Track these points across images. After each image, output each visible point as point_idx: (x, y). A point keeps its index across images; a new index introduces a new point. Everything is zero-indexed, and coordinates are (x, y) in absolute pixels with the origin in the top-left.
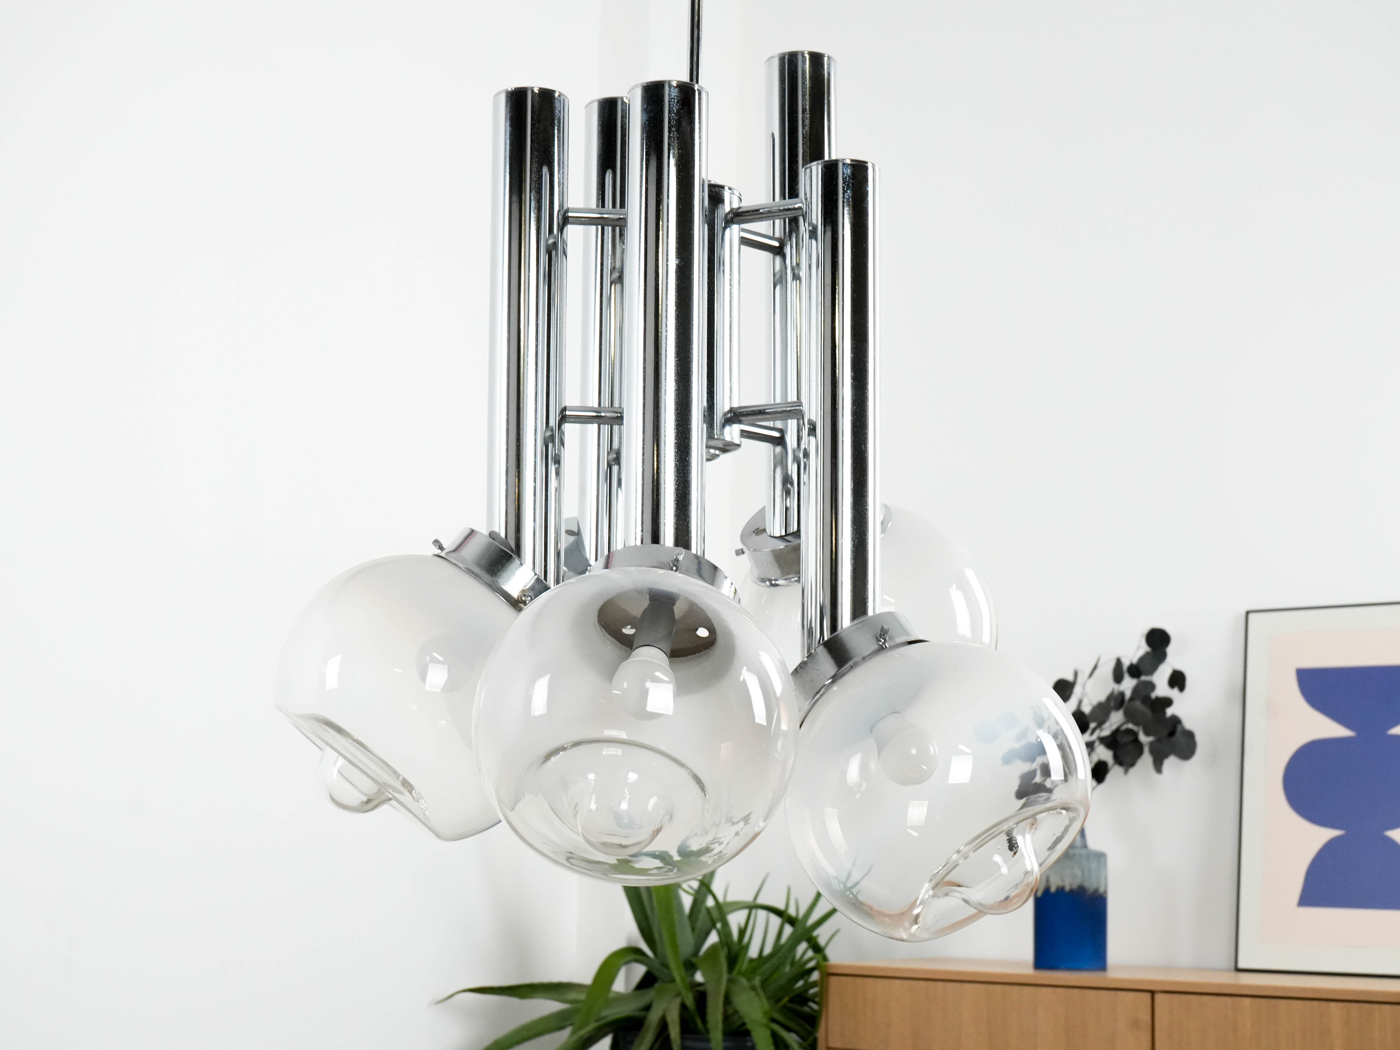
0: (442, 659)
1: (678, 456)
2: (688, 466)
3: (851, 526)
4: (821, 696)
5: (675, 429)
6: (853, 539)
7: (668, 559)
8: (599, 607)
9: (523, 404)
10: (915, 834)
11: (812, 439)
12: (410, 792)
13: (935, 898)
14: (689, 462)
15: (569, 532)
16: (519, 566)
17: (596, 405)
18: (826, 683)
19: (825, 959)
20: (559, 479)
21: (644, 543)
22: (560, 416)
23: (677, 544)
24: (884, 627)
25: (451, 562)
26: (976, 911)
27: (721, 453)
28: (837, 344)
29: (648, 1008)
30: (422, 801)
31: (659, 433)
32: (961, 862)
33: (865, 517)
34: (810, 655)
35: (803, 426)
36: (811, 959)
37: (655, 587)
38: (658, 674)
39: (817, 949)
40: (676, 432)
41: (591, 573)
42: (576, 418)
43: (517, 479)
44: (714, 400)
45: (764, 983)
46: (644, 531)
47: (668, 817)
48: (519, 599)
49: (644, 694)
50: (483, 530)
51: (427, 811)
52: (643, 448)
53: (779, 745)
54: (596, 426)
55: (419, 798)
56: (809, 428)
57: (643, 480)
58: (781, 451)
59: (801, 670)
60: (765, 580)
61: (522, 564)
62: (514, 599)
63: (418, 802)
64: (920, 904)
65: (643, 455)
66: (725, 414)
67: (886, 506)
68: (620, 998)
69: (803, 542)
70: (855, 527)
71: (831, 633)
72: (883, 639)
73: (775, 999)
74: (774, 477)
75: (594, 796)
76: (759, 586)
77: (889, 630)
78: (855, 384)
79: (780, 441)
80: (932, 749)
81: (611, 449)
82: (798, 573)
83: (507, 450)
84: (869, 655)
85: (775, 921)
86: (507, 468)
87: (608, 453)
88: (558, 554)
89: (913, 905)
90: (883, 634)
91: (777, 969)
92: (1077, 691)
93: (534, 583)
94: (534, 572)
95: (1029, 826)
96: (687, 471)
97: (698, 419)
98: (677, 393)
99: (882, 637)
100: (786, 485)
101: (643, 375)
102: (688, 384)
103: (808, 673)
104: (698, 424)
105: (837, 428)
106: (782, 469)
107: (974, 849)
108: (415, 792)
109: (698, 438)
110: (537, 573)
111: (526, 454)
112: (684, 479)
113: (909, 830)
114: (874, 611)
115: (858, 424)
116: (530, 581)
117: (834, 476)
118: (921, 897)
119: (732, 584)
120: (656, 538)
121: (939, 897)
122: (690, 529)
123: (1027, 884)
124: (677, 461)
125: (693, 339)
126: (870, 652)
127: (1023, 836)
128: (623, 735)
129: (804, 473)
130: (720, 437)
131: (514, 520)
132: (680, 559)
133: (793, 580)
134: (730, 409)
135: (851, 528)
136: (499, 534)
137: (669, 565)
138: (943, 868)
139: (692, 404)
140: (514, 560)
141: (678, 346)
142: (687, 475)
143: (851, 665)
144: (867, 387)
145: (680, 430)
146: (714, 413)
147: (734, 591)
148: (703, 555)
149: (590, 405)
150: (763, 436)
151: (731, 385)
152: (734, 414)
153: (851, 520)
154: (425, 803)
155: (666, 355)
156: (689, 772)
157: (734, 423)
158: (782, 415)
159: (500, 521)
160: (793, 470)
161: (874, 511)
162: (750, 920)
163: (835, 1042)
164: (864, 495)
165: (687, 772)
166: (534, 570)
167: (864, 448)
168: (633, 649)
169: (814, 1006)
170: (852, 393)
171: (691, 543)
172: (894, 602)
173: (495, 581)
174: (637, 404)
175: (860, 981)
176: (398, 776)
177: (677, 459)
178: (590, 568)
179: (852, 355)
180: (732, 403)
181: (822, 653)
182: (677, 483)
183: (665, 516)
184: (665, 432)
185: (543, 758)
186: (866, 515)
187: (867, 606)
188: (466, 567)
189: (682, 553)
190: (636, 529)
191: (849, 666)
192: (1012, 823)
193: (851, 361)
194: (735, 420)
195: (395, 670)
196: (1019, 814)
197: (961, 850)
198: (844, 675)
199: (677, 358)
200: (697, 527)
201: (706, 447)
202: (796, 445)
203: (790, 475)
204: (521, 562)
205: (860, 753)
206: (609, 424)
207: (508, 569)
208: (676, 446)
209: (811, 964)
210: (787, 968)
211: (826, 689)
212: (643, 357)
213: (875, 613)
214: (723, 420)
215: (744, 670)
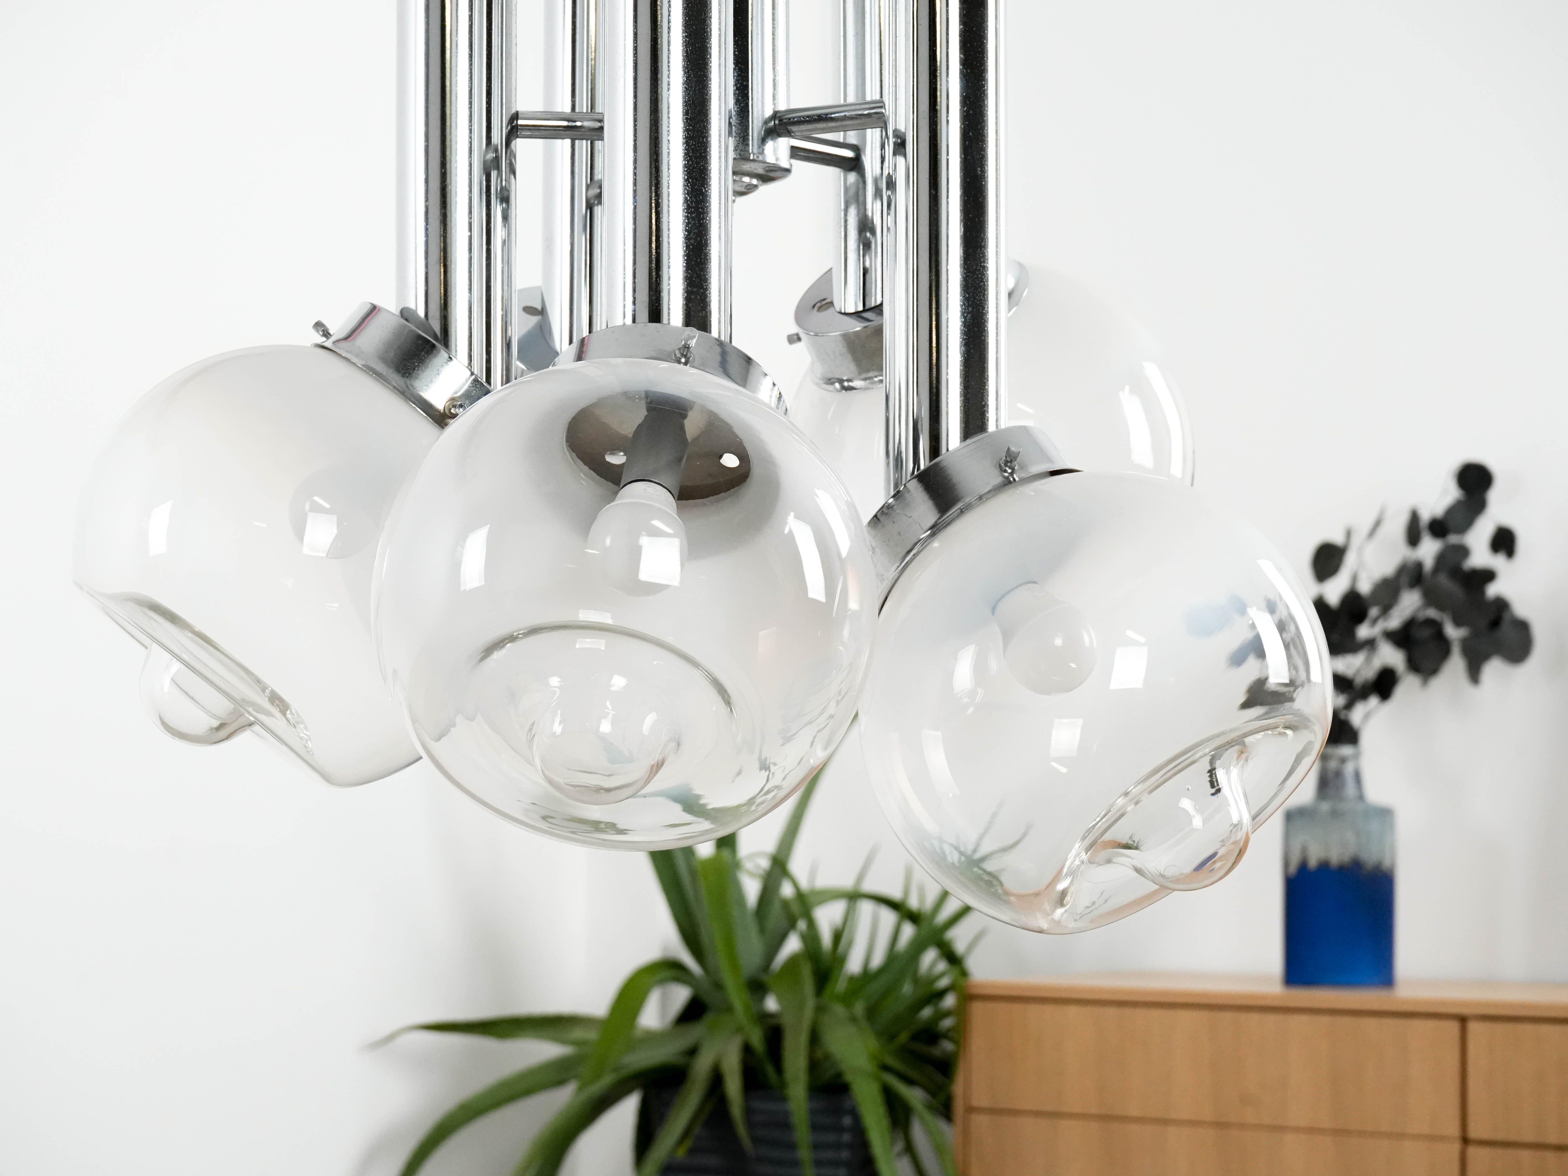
0: (327, 506)
1: (687, 186)
2: (704, 202)
4: (915, 556)
5: (684, 144)
7: (674, 345)
8: (571, 422)
9: (451, 110)
10: (1063, 770)
11: (900, 160)
12: (284, 713)
13: (1095, 865)
14: (707, 196)
15: (529, 310)
16: (446, 361)
17: (567, 109)
18: (922, 537)
19: (964, 973)
20: (509, 226)
21: (637, 321)
22: (509, 128)
23: (689, 321)
24: (1010, 448)
25: (340, 355)
26: (1157, 887)
27: (761, 183)
29: (692, 1052)
30: (302, 726)
31: (658, 150)
32: (1130, 808)
33: (983, 279)
34: (897, 495)
35: (887, 141)
36: (942, 975)
37: (652, 390)
38: (656, 523)
39: (953, 959)
40: (686, 149)
41: (554, 368)
42: (533, 129)
44: (748, 99)
45: (871, 1013)
47: (673, 745)
48: (447, 411)
49: (635, 553)
50: (391, 305)
51: (309, 742)
52: (635, 174)
53: (846, 633)
54: (568, 142)
55: (298, 723)
56: (895, 143)
57: (635, 223)
58: (857, 180)
59: (885, 517)
60: (832, 381)
61: (451, 358)
62: (438, 411)
63: (295, 727)
64: (1067, 875)
65: (635, 184)
66: (766, 122)
67: (1020, 265)
68: (651, 1037)
69: (886, 322)
70: (967, 295)
71: (931, 460)
72: (1010, 468)
73: (887, 1035)
74: (846, 221)
75: (559, 712)
76: (824, 391)
77: (1018, 453)
78: (967, 71)
79: (853, 164)
80: (1086, 639)
81: (591, 179)
82: (880, 369)
83: (427, 181)
84: (989, 492)
85: (888, 917)
86: (427, 208)
87: (588, 187)
88: (508, 344)
89: (1057, 878)
90: (1009, 460)
91: (891, 989)
92: (1350, 561)
93: (469, 386)
94: (470, 370)
95: (1236, 755)
96: (703, 209)
98: (685, 88)
99: (1009, 464)
100: (863, 234)
101: (634, 60)
102: (704, 72)
103: (894, 522)
106: (858, 209)
107: (1150, 789)
108: (291, 711)
109: (720, 157)
110: (475, 373)
112: (699, 221)
113: (1054, 764)
114: (997, 426)
116: (464, 385)
118: (1068, 864)
119: (774, 385)
120: (655, 314)
121: (1100, 865)
122: (708, 300)
123: (1234, 843)
124: (688, 194)
126: (990, 488)
127: (1228, 771)
128: (606, 619)
129: (888, 214)
130: (758, 157)
131: (439, 289)
132: (691, 345)
133: (876, 379)
134: (773, 114)
135: (961, 296)
136: (415, 312)
137: (675, 355)
138: (1102, 819)
139: (710, 105)
140: (439, 352)
141: (688, 13)
142: (703, 215)
143: (960, 508)
144: (985, 76)
145: (691, 146)
146: (748, 119)
147: (778, 396)
148: (729, 341)
149: (559, 109)
150: (828, 157)
151: (775, 76)
152: (779, 121)
153: (961, 285)
154: (306, 728)
155: (669, 28)
156: (706, 675)
157: (780, 135)
158: (855, 122)
159: (416, 292)
160: (874, 208)
161: (997, 270)
162: (849, 916)
163: (980, 1099)
164: (981, 245)
165: (703, 676)
166: (469, 367)
167: (980, 171)
168: (621, 486)
169: (947, 1046)
170: (961, 86)
171: (710, 321)
172: (1031, 411)
173: (409, 385)
174: (625, 105)
175: (1017, 1007)
176: (264, 689)
177: (688, 190)
178: (556, 359)
179: (962, 27)
180: (777, 105)
181: (916, 491)
182: (687, 228)
183: (669, 280)
184: (668, 149)
185: (481, 653)
186: (984, 277)
187: (987, 418)
188: (364, 363)
189: (695, 337)
190: (624, 300)
191: (958, 509)
192: (1208, 750)
193: (960, 36)
194: (781, 131)
195: (256, 523)
196: (1218, 736)
197: (1130, 791)
198: (949, 524)
199: (686, 32)
200: (720, 296)
201: (735, 173)
202: (878, 171)
203: (870, 218)
204: (449, 354)
205: (974, 645)
206: (587, 140)
207: (430, 366)
208: (686, 171)
209: (944, 982)
210: (907, 988)
211: (922, 545)
212: (634, 31)
213: (999, 428)
214: (762, 131)
215: (791, 517)
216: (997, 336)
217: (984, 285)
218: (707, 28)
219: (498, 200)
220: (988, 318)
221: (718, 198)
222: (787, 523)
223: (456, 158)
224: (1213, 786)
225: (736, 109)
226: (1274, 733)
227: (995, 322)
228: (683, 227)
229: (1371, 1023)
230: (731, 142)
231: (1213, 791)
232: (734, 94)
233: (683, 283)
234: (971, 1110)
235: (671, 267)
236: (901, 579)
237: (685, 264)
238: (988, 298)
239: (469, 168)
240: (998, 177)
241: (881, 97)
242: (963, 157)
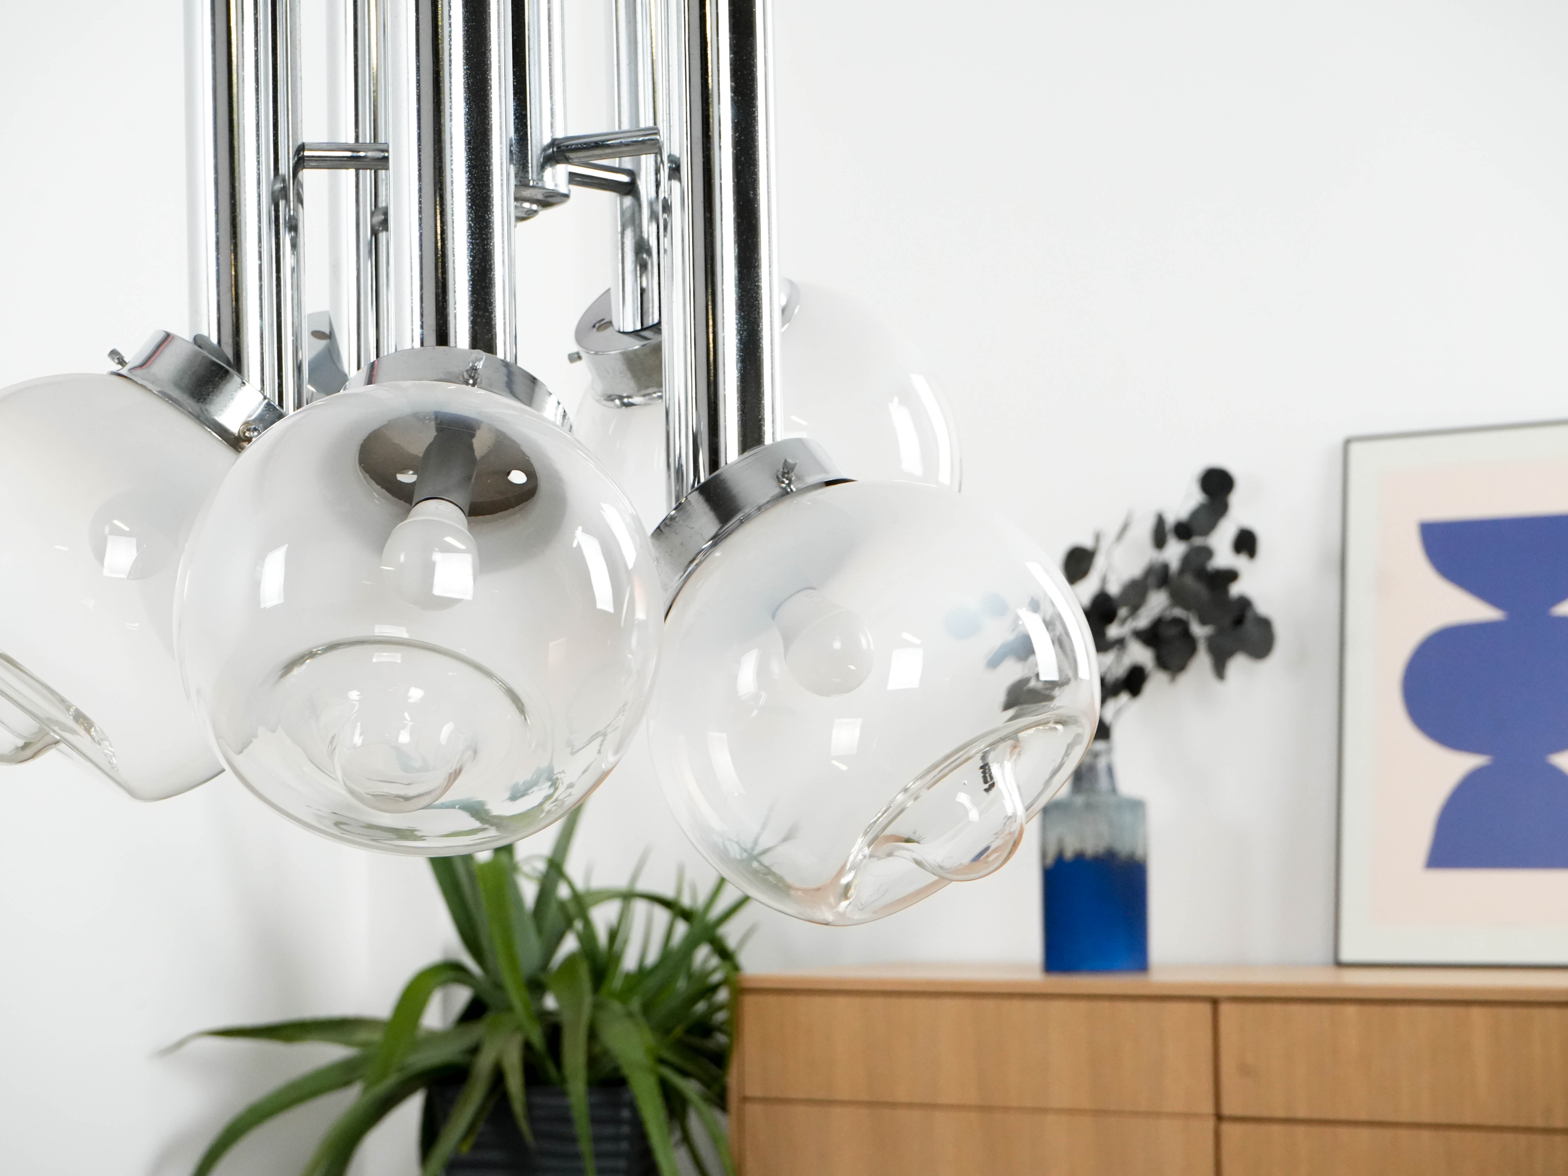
0: (127, 529)
1: (471, 213)
2: (487, 229)
3: (736, 311)
4: (697, 565)
5: (467, 172)
6: (740, 332)
7: (462, 367)
8: (361, 442)
9: (239, 142)
10: (844, 768)
11: (675, 184)
12: (88, 730)
13: (875, 859)
14: (490, 222)
15: (318, 334)
16: (239, 386)
17: (352, 140)
18: (704, 547)
19: (736, 968)
20: (297, 254)
21: (424, 345)
22: (296, 159)
23: (475, 343)
24: (787, 460)
25: (136, 382)
26: (936, 878)
27: (540, 208)
28: (709, 40)
29: (474, 1050)
30: (106, 743)
31: (442, 179)
32: (909, 804)
34: (679, 507)
35: (662, 166)
36: (714, 970)
37: (442, 411)
38: (449, 540)
39: (724, 954)
40: (469, 178)
41: (347, 392)
42: (320, 160)
43: (232, 255)
44: (527, 128)
45: (647, 1009)
46: (424, 327)
47: (470, 753)
48: (241, 435)
49: (429, 569)
50: (184, 333)
52: (420, 202)
53: (634, 641)
54: (352, 172)
55: (102, 740)
56: (670, 168)
57: (421, 250)
58: (633, 204)
59: (667, 528)
60: (613, 397)
61: (244, 383)
62: (233, 435)
63: (100, 744)
64: (851, 869)
65: (420, 212)
66: (545, 149)
67: (791, 283)
68: (434, 1037)
69: (664, 340)
70: (742, 314)
71: (709, 474)
72: (787, 479)
73: (663, 1029)
74: (623, 244)
75: (359, 724)
76: (605, 407)
77: (795, 465)
78: (738, 99)
79: (629, 188)
80: (864, 641)
81: (376, 206)
82: (659, 385)
83: (217, 211)
84: (768, 502)
85: (662, 916)
86: (217, 238)
87: (372, 214)
88: (299, 368)
89: (841, 872)
90: (786, 472)
91: (666, 984)
92: (1099, 564)
93: (263, 411)
94: (263, 394)
95: (1009, 750)
96: (486, 235)
97: (501, 156)
98: (468, 118)
99: (786, 476)
100: (640, 256)
101: (417, 92)
102: (485, 103)
103: (676, 533)
104: (501, 164)
105: (712, 167)
106: (634, 231)
107: (928, 785)
108: (95, 729)
109: (502, 185)
110: (268, 396)
111: (245, 217)
112: (483, 247)
113: (835, 762)
114: (773, 438)
115: (743, 159)
116: (257, 408)
117: (709, 237)
118: (851, 858)
119: (559, 403)
120: (443, 338)
121: (879, 858)
122: (493, 322)
123: (1010, 833)
124: (472, 221)
125: (490, 36)
126: (768, 499)
127: (1001, 765)
128: (402, 633)
129: (665, 236)
130: (537, 183)
131: (231, 316)
132: (478, 367)
133: (655, 395)
134: (551, 142)
135: (736, 314)
136: (208, 338)
137: (463, 376)
138: (883, 814)
139: (491, 135)
140: (232, 376)
141: (469, 46)
142: (487, 241)
143: (739, 519)
144: (755, 103)
145: (474, 174)
146: (527, 147)
147: (563, 414)
148: (514, 362)
149: (343, 140)
150: (603, 182)
151: (552, 105)
152: (557, 148)
153: (736, 303)
154: (111, 745)
155: (450, 61)
156: (501, 685)
157: (558, 162)
158: (630, 148)
159: (209, 319)
160: (649, 231)
161: (770, 289)
162: (624, 915)
163: (753, 1089)
164: (755, 265)
165: (497, 686)
166: (262, 391)
167: (753, 194)
168: (413, 505)
169: (721, 1038)
170: (732, 113)
171: (496, 344)
172: (804, 423)
173: (203, 409)
174: (409, 135)
175: (788, 999)
176: (68, 707)
177: (471, 217)
178: (347, 383)
179: (732, 56)
180: (554, 133)
181: (697, 503)
182: (472, 254)
183: (455, 304)
184: (452, 178)
185: (284, 669)
186: (758, 296)
187: (763, 432)
188: (159, 389)
189: (482, 359)
190: (412, 325)
191: (738, 520)
192: (983, 746)
193: (731, 65)
194: (560, 158)
195: (57, 547)
196: (992, 732)
197: (910, 787)
198: (730, 534)
199: (467, 64)
200: (504, 318)
201: (516, 199)
202: (653, 194)
203: (646, 240)
204: (242, 379)
205: (757, 650)
206: (371, 169)
207: (224, 391)
208: (469, 199)
209: (717, 977)
210: (681, 984)
211: (704, 555)
212: (416, 64)
213: (775, 440)
214: (541, 159)
215: (579, 532)
216: (772, 352)
217: (759, 303)
218: (487, 61)
219: (287, 229)
220: (762, 335)
221: (500, 224)
222: (575, 537)
223: (245, 189)
224: (986, 782)
225: (515, 138)
226: (1045, 728)
227: (770, 339)
228: (468, 253)
229: (1127, 1007)
230: (512, 170)
231: (987, 786)
232: (514, 123)
233: (469, 307)
234: (745, 1099)
235: (456, 292)
236: (684, 589)
237: (470, 289)
238: (762, 316)
239: (258, 199)
240: (770, 199)
241: (655, 123)
242: (736, 180)
